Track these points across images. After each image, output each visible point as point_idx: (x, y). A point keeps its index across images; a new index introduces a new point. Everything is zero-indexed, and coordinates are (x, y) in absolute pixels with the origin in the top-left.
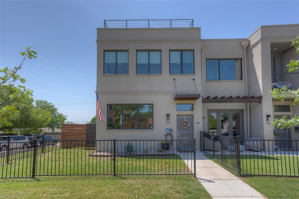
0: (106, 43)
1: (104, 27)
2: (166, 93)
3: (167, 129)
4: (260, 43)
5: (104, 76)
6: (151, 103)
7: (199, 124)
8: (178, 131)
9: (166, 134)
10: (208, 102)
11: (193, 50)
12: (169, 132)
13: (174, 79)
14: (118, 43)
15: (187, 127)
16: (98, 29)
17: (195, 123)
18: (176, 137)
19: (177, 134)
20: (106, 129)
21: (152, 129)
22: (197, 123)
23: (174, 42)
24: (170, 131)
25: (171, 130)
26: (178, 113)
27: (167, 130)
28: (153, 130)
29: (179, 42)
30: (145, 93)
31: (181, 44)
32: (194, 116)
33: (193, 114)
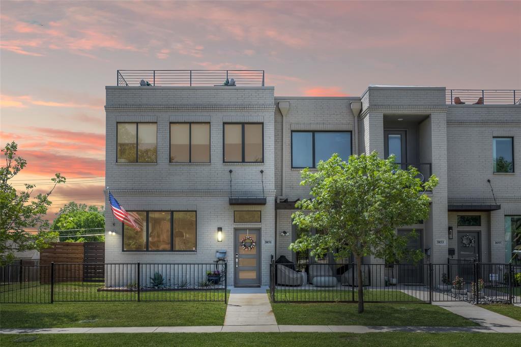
0: (120, 111)
1: (116, 85)
2: (217, 193)
3: (217, 252)
4: (368, 115)
5: (117, 165)
6: (193, 210)
7: (268, 244)
8: (237, 255)
9: (216, 260)
10: (285, 208)
11: (262, 123)
12: (221, 256)
13: (231, 171)
14: (139, 111)
15: (251, 248)
16: (107, 88)
17: (263, 242)
18: (233, 264)
19: (235, 260)
20: (121, 250)
21: (194, 251)
22: (267, 242)
23: (231, 111)
24: (223, 255)
25: (225, 253)
26: (237, 227)
27: (218, 254)
28: (195, 253)
29: (239, 111)
30: (184, 193)
31: (243, 113)
32: (262, 231)
33: (261, 228)
